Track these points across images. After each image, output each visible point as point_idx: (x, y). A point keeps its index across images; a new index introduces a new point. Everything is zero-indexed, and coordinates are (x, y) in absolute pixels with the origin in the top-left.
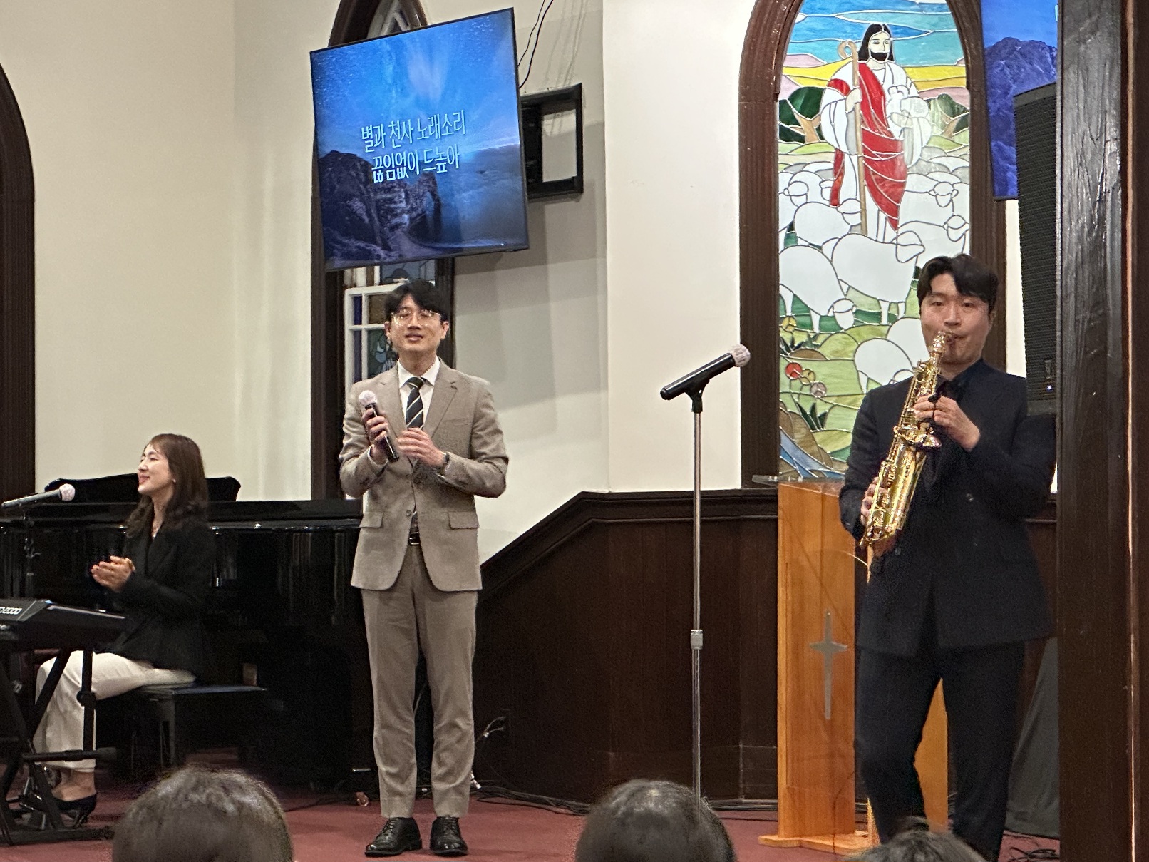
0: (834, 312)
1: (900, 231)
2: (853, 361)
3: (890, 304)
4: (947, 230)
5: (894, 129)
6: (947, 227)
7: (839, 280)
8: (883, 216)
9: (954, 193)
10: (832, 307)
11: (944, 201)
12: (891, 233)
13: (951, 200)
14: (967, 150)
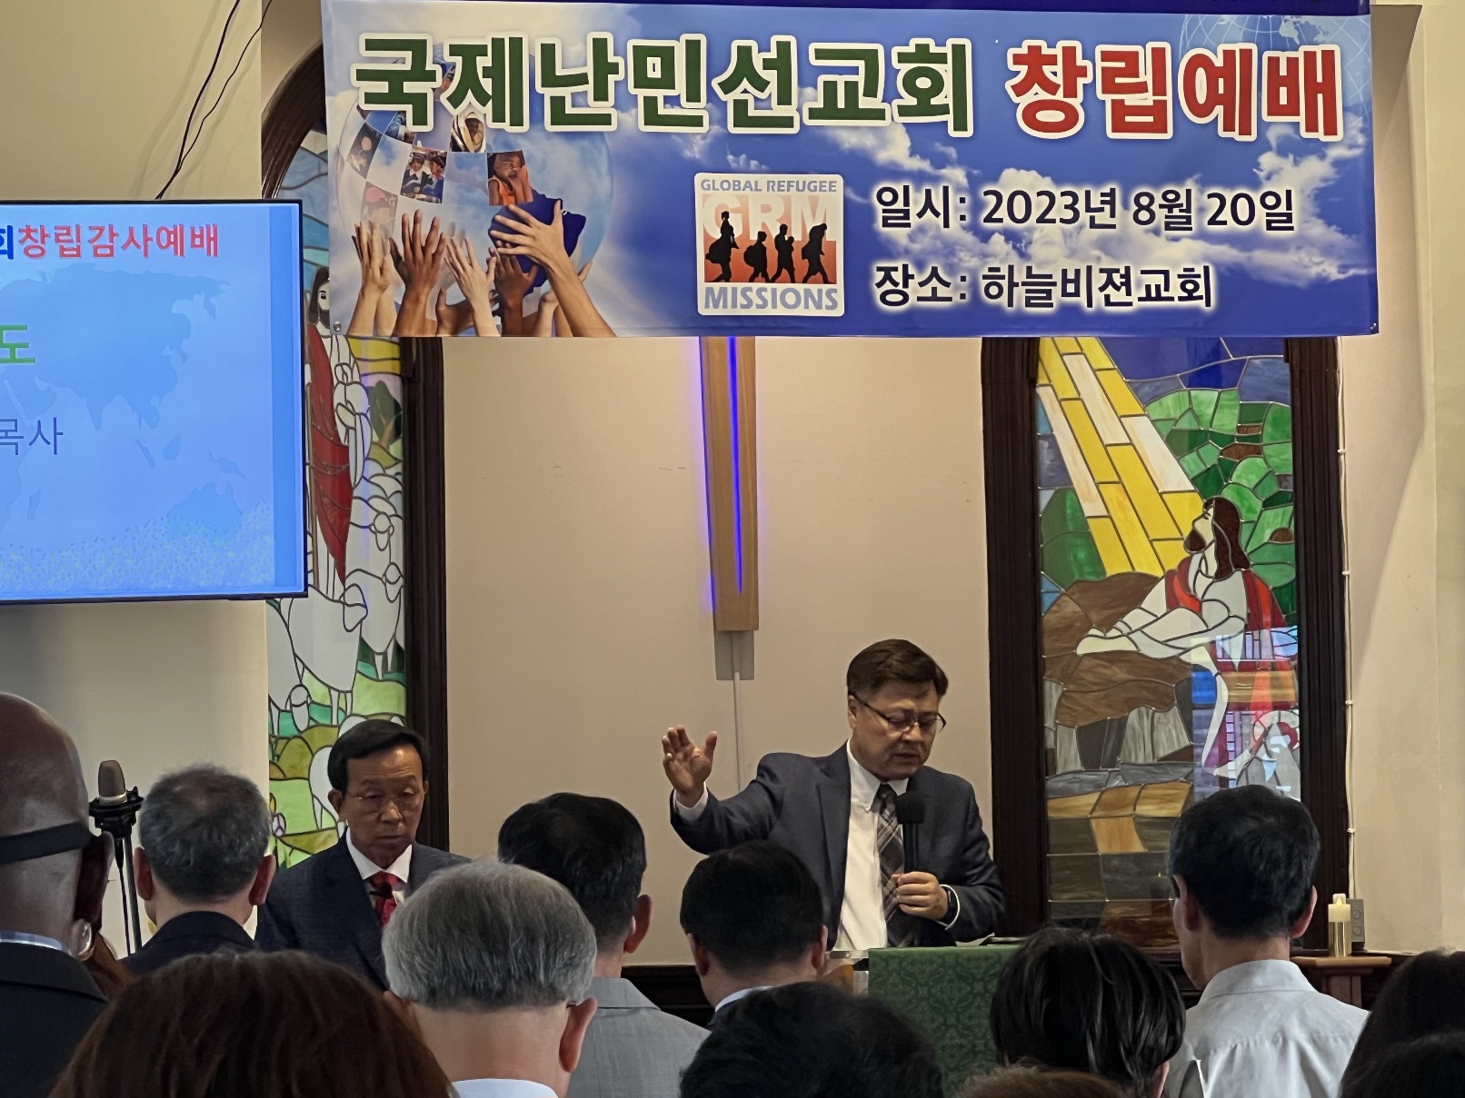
0: (292, 705)
1: (348, 583)
2: (309, 780)
3: (339, 692)
4: (385, 585)
5: (341, 430)
6: (386, 581)
7: (295, 656)
8: (332, 560)
9: (389, 532)
10: (289, 697)
11: (383, 539)
12: (339, 588)
13: (389, 541)
14: (399, 468)
